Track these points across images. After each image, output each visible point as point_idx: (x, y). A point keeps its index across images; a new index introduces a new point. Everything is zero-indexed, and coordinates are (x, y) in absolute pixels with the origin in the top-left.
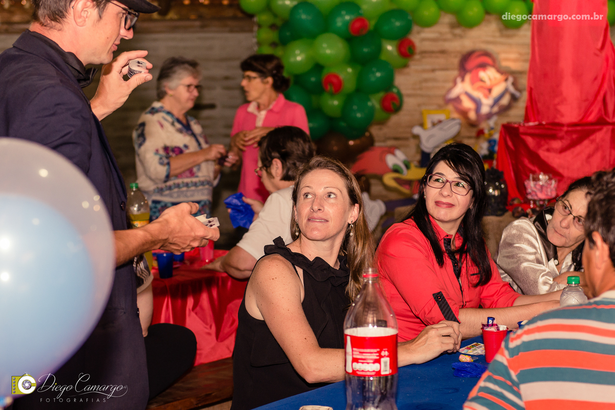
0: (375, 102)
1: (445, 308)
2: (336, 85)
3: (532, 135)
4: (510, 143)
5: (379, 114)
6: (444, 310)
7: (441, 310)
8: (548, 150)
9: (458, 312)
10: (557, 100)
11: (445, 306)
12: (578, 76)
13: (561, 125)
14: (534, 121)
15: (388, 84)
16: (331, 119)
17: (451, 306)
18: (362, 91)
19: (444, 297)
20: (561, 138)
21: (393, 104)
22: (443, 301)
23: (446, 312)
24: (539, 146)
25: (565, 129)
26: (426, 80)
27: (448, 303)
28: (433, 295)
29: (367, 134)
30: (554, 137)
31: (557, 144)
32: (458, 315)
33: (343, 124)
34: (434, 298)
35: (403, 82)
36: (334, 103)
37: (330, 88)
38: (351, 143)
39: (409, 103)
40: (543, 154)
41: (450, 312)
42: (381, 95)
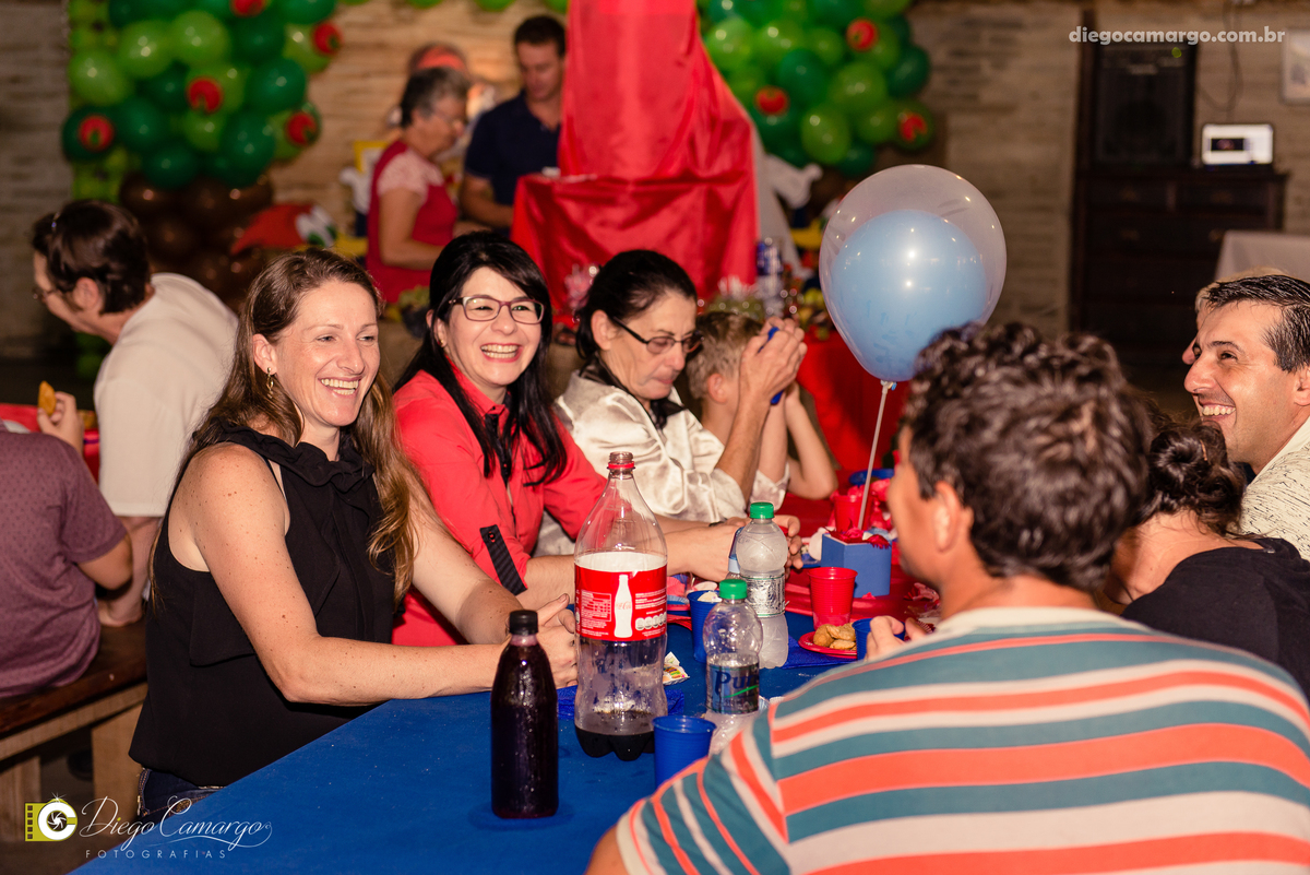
0: (275, 127)
1: (502, 557)
2: (210, 98)
3: (577, 199)
4: (536, 211)
5: (284, 148)
6: (498, 561)
7: (494, 561)
8: (603, 224)
9: (525, 566)
10: (615, 139)
11: (501, 553)
12: (649, 99)
13: (622, 182)
14: (577, 173)
15: (297, 96)
16: (201, 156)
17: (512, 554)
18: (253, 108)
19: (500, 537)
20: (624, 205)
21: (304, 132)
22: (499, 543)
23: (503, 566)
24: (587, 216)
25: (631, 188)
26: (355, 92)
27: (509, 548)
28: (482, 530)
29: (261, 181)
30: (612, 202)
31: (617, 214)
32: (524, 571)
33: (221, 163)
34: (483, 537)
35: (321, 94)
36: (206, 129)
37: (201, 103)
38: (236, 194)
39: (330, 128)
40: (592, 229)
41: (509, 567)
42: (285, 116)
